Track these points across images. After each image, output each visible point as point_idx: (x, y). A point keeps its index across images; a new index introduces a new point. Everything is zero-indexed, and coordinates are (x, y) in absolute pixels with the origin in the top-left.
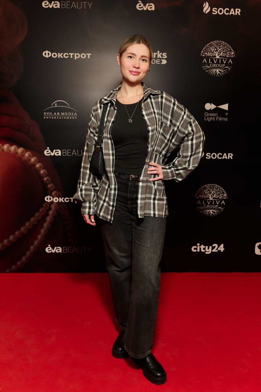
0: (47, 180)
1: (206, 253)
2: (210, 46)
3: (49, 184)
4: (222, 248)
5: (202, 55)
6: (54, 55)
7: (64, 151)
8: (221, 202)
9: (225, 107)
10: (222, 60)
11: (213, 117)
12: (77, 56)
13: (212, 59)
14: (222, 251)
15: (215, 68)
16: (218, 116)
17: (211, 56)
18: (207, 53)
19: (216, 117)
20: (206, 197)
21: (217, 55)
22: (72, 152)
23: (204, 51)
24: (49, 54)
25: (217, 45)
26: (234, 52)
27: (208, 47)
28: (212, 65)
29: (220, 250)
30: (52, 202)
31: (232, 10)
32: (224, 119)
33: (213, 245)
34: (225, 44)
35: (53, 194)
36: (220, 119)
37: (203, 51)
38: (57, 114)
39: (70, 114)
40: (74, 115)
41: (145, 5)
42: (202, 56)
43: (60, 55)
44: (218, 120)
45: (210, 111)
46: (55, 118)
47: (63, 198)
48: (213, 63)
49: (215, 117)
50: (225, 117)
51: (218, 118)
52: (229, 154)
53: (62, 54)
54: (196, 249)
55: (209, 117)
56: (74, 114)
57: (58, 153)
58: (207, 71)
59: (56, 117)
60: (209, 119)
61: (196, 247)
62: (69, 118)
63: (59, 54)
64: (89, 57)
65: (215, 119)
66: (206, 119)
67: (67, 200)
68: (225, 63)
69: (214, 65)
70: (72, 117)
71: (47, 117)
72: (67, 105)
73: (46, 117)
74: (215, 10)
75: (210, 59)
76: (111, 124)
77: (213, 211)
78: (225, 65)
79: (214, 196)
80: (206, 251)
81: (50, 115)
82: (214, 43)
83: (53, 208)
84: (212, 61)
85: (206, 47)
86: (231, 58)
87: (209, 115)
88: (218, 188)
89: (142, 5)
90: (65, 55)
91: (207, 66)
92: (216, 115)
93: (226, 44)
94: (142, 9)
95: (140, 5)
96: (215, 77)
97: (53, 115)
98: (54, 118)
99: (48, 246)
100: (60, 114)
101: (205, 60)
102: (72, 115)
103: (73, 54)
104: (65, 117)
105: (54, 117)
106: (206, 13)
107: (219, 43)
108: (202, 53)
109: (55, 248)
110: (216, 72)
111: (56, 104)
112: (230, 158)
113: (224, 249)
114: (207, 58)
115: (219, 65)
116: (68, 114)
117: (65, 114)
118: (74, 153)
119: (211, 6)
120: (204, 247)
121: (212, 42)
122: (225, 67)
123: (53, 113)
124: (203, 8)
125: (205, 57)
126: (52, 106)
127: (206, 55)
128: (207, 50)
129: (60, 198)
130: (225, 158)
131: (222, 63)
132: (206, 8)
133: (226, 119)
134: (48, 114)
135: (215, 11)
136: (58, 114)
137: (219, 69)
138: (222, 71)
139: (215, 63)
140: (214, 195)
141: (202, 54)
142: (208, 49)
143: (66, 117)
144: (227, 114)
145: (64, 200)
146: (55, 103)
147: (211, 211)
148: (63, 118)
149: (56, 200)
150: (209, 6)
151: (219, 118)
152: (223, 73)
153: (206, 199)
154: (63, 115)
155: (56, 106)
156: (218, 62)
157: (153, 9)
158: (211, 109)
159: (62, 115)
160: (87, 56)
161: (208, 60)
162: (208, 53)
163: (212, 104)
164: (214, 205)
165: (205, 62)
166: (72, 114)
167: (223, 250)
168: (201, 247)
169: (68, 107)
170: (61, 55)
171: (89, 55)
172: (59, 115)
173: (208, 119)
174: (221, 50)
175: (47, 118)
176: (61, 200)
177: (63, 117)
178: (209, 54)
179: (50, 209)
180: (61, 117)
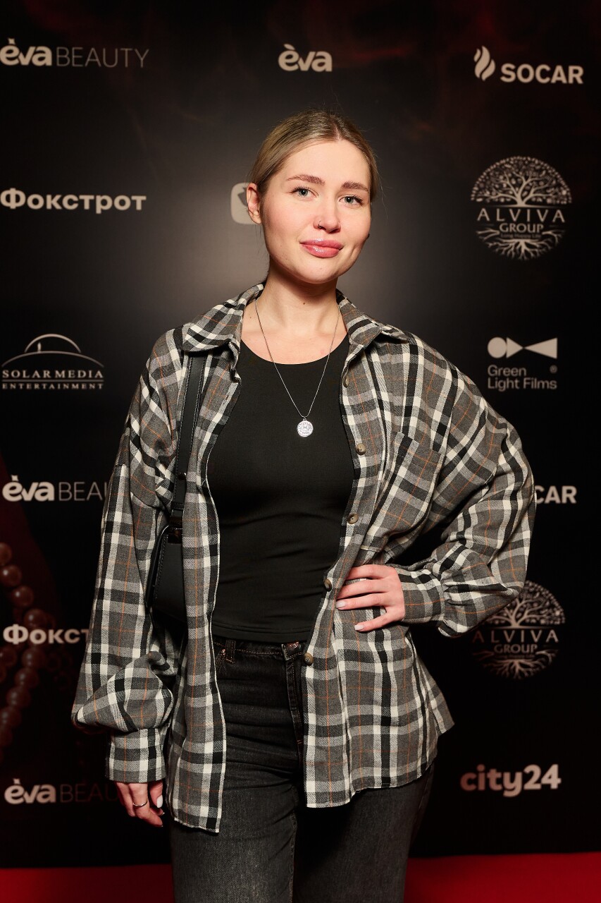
0: (11, 575)
1: (507, 794)
2: (497, 173)
3: (16, 588)
4: (553, 778)
5: (476, 197)
6: (36, 202)
7: (65, 487)
8: (546, 633)
9: (549, 348)
10: (533, 212)
11: (512, 378)
12: (103, 203)
13: (505, 208)
14: (554, 786)
15: (514, 235)
16: (527, 376)
17: (502, 200)
18: (488, 193)
19: (521, 378)
20: (500, 620)
21: (518, 198)
22: (87, 487)
23: (482, 185)
24: (18, 199)
25: (520, 170)
26: (568, 189)
27: (491, 174)
28: (504, 228)
29: (549, 786)
30: (27, 644)
31: (559, 69)
32: (546, 385)
33: (528, 770)
34: (542, 166)
35: (31, 618)
36: (536, 384)
37: (478, 186)
38: (41, 374)
39: (82, 374)
40: (93, 378)
41: (304, 56)
42: (475, 200)
43: (52, 202)
44: (529, 386)
45: (504, 361)
46: (37, 386)
47: (60, 632)
48: (509, 220)
49: (518, 377)
50: (550, 377)
51: (527, 381)
52: (565, 489)
53: (58, 197)
54: (475, 782)
55: (502, 377)
56: (94, 374)
57: (44, 492)
58: (491, 244)
59: (40, 384)
60: (502, 384)
61: (473, 776)
62: (80, 386)
63: (49, 197)
64: (139, 207)
65: (521, 384)
66: (493, 384)
67: (72, 636)
68: (542, 220)
69: (512, 227)
70: (88, 384)
71: (13, 383)
72: (72, 349)
73: (9, 384)
74: (508, 69)
75: (498, 211)
76: (208, 435)
77: (522, 661)
78: (542, 226)
79: (525, 616)
80: (504, 789)
81: (21, 377)
82: (509, 163)
83: (30, 663)
84: (505, 214)
85: (485, 174)
86: (560, 206)
87: (502, 372)
88: (534, 593)
89: (296, 56)
90: (68, 202)
91: (492, 231)
92: (523, 372)
93: (546, 165)
94: (295, 68)
95: (289, 57)
96: (515, 263)
97: (31, 378)
98: (33, 386)
99: (12, 784)
100: (53, 374)
101: (484, 213)
102: (87, 377)
103: (92, 197)
104: (66, 383)
105: (33, 384)
106: (485, 77)
107: (524, 164)
108: (474, 192)
109: (36, 788)
110: (518, 247)
111: (39, 346)
112: (568, 499)
113: (559, 781)
114: (491, 206)
115: (527, 228)
116: (76, 374)
117: (67, 374)
118: (95, 491)
119: (498, 59)
120: (499, 775)
121: (503, 162)
122: (544, 233)
123: (30, 373)
124: (475, 64)
125: (483, 204)
126: (28, 352)
127: (486, 197)
128: (488, 183)
129: (51, 632)
130: (553, 499)
131: (535, 219)
132: (484, 64)
133: (552, 385)
134: (16, 374)
135: (510, 73)
136: (46, 374)
137: (527, 238)
138: (535, 244)
139: (515, 219)
140: (523, 613)
141: (476, 194)
142: (493, 179)
143: (70, 384)
144: (553, 369)
145: (62, 636)
146: (37, 342)
147: (516, 662)
148: (62, 386)
149: (38, 637)
150: (492, 57)
151: (530, 381)
152: (540, 248)
153: (500, 625)
154: (61, 378)
155: (39, 352)
156: (522, 219)
157: (328, 67)
158: (505, 355)
159: (59, 378)
160: (133, 203)
161: (492, 214)
162: (494, 193)
163: (508, 340)
164: (525, 644)
165: (483, 218)
166: (88, 374)
167: (559, 785)
168: (489, 775)
169: (78, 353)
170: (55, 202)
171: (139, 199)
172: (47, 378)
173: (498, 384)
174: (531, 184)
175: (13, 386)
176: (54, 636)
177: (62, 384)
178: (497, 194)
179: (20, 666)
180: (56, 385)
